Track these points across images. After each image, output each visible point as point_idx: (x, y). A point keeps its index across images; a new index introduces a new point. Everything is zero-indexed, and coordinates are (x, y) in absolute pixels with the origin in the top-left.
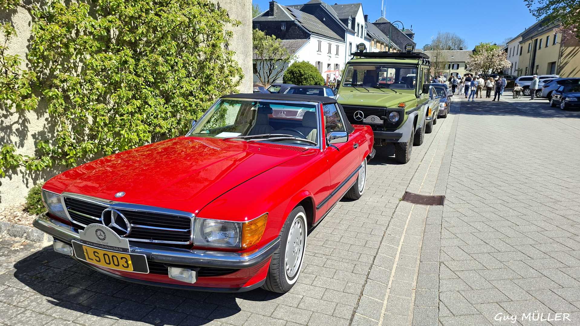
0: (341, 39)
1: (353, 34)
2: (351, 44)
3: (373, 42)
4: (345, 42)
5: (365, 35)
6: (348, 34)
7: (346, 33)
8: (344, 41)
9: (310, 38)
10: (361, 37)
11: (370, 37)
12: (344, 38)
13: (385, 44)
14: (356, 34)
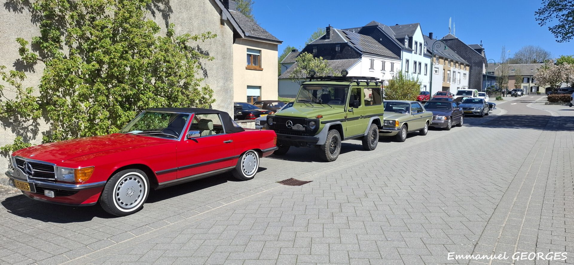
0: (396, 56)
1: (410, 51)
2: (407, 61)
3: (435, 59)
4: (400, 60)
5: (425, 53)
6: (403, 52)
7: (402, 52)
8: (400, 58)
9: (361, 58)
10: (420, 54)
11: (431, 53)
12: (400, 56)
13: (449, 60)
14: (413, 52)
